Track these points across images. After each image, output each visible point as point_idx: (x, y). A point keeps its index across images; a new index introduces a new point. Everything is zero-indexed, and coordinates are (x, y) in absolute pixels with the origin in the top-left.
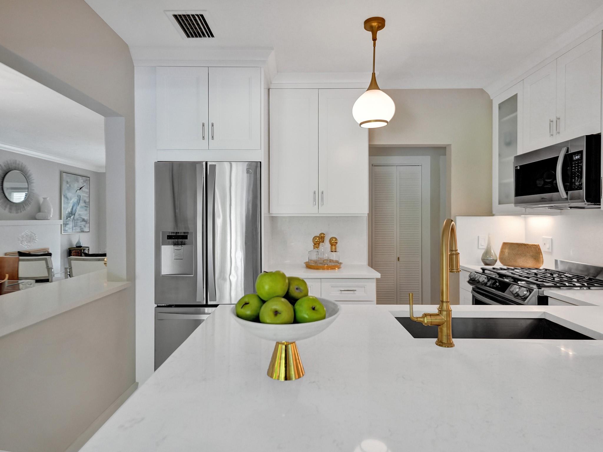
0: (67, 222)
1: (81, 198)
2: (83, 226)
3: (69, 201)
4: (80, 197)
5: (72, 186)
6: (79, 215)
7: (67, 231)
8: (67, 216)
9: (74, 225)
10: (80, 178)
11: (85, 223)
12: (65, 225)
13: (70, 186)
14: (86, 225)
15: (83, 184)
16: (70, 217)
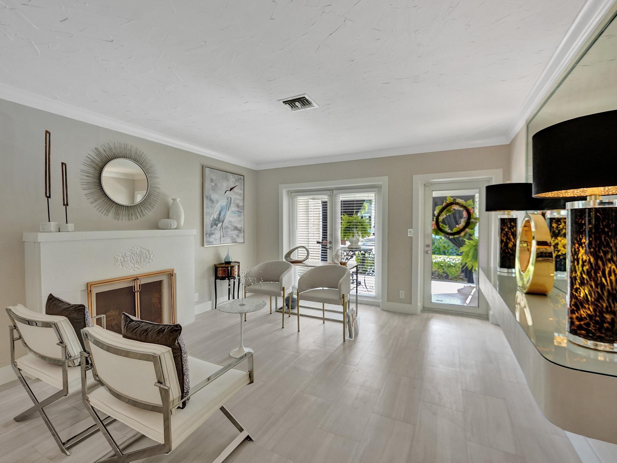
0: (212, 232)
1: (232, 201)
2: (235, 236)
3: (214, 205)
4: (231, 199)
5: (219, 185)
6: (230, 222)
7: (211, 243)
8: (211, 224)
9: (222, 235)
10: (231, 176)
11: (238, 232)
12: (209, 235)
13: (216, 185)
14: (239, 234)
15: (235, 184)
16: (216, 225)
